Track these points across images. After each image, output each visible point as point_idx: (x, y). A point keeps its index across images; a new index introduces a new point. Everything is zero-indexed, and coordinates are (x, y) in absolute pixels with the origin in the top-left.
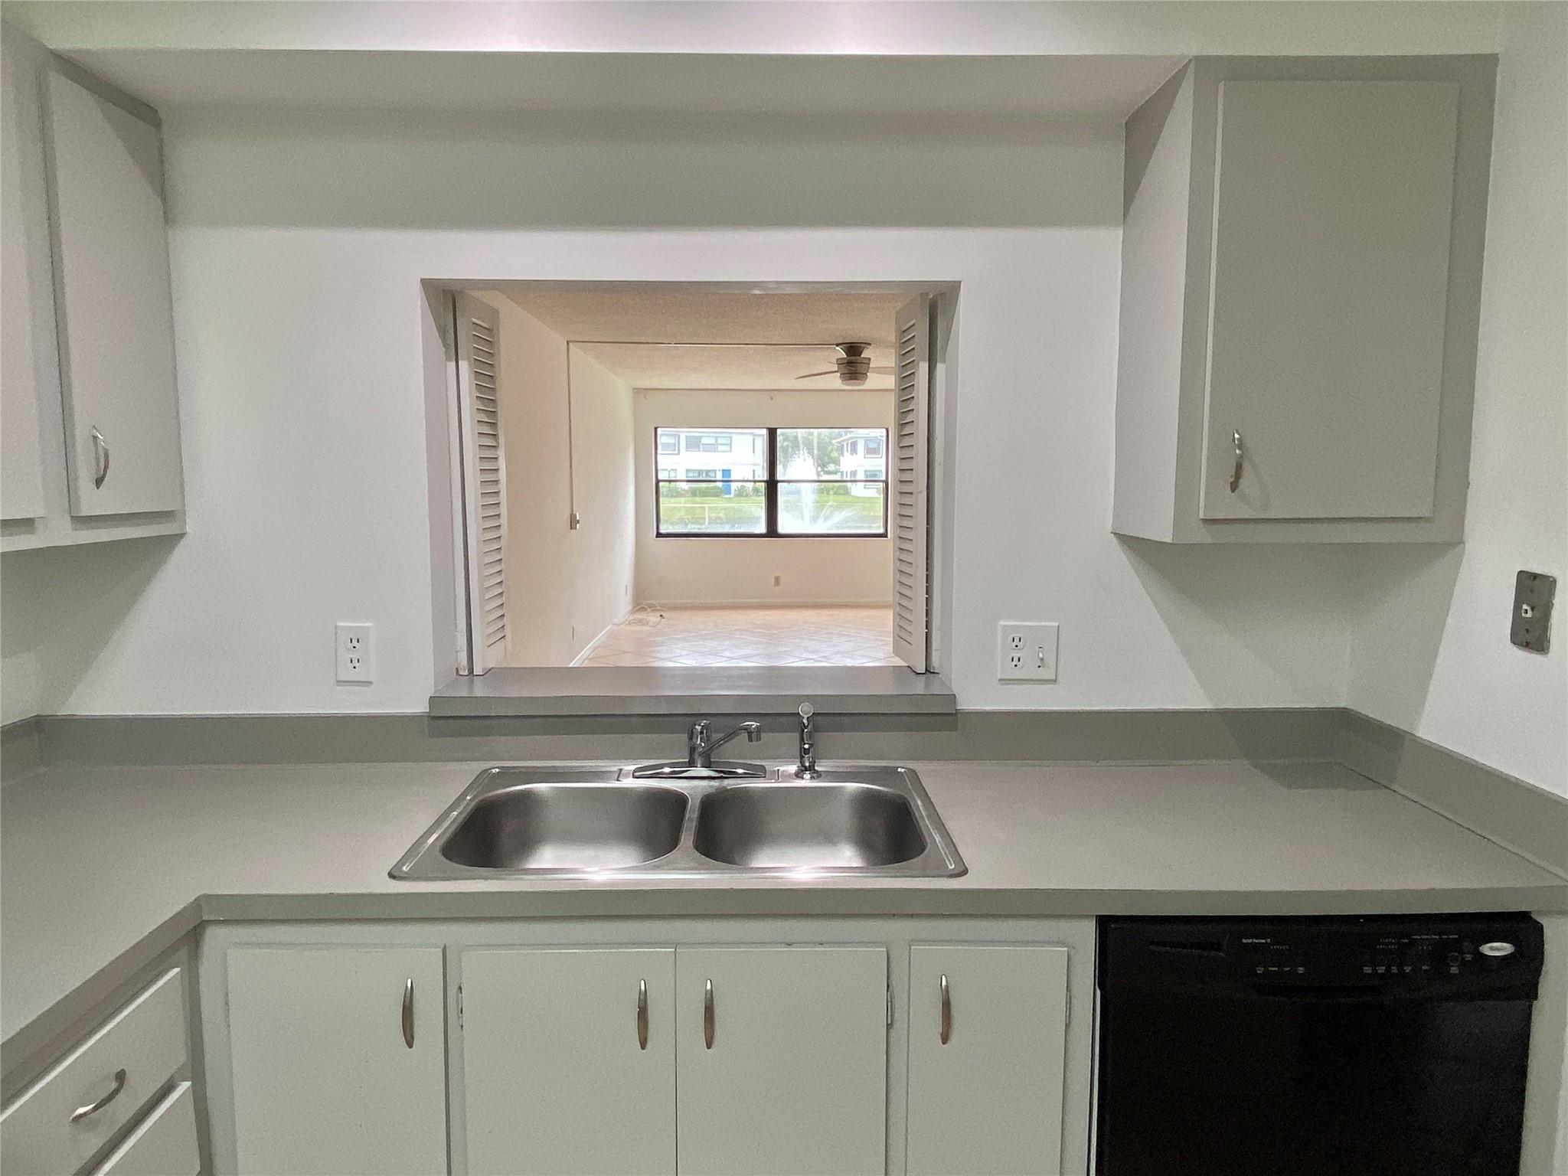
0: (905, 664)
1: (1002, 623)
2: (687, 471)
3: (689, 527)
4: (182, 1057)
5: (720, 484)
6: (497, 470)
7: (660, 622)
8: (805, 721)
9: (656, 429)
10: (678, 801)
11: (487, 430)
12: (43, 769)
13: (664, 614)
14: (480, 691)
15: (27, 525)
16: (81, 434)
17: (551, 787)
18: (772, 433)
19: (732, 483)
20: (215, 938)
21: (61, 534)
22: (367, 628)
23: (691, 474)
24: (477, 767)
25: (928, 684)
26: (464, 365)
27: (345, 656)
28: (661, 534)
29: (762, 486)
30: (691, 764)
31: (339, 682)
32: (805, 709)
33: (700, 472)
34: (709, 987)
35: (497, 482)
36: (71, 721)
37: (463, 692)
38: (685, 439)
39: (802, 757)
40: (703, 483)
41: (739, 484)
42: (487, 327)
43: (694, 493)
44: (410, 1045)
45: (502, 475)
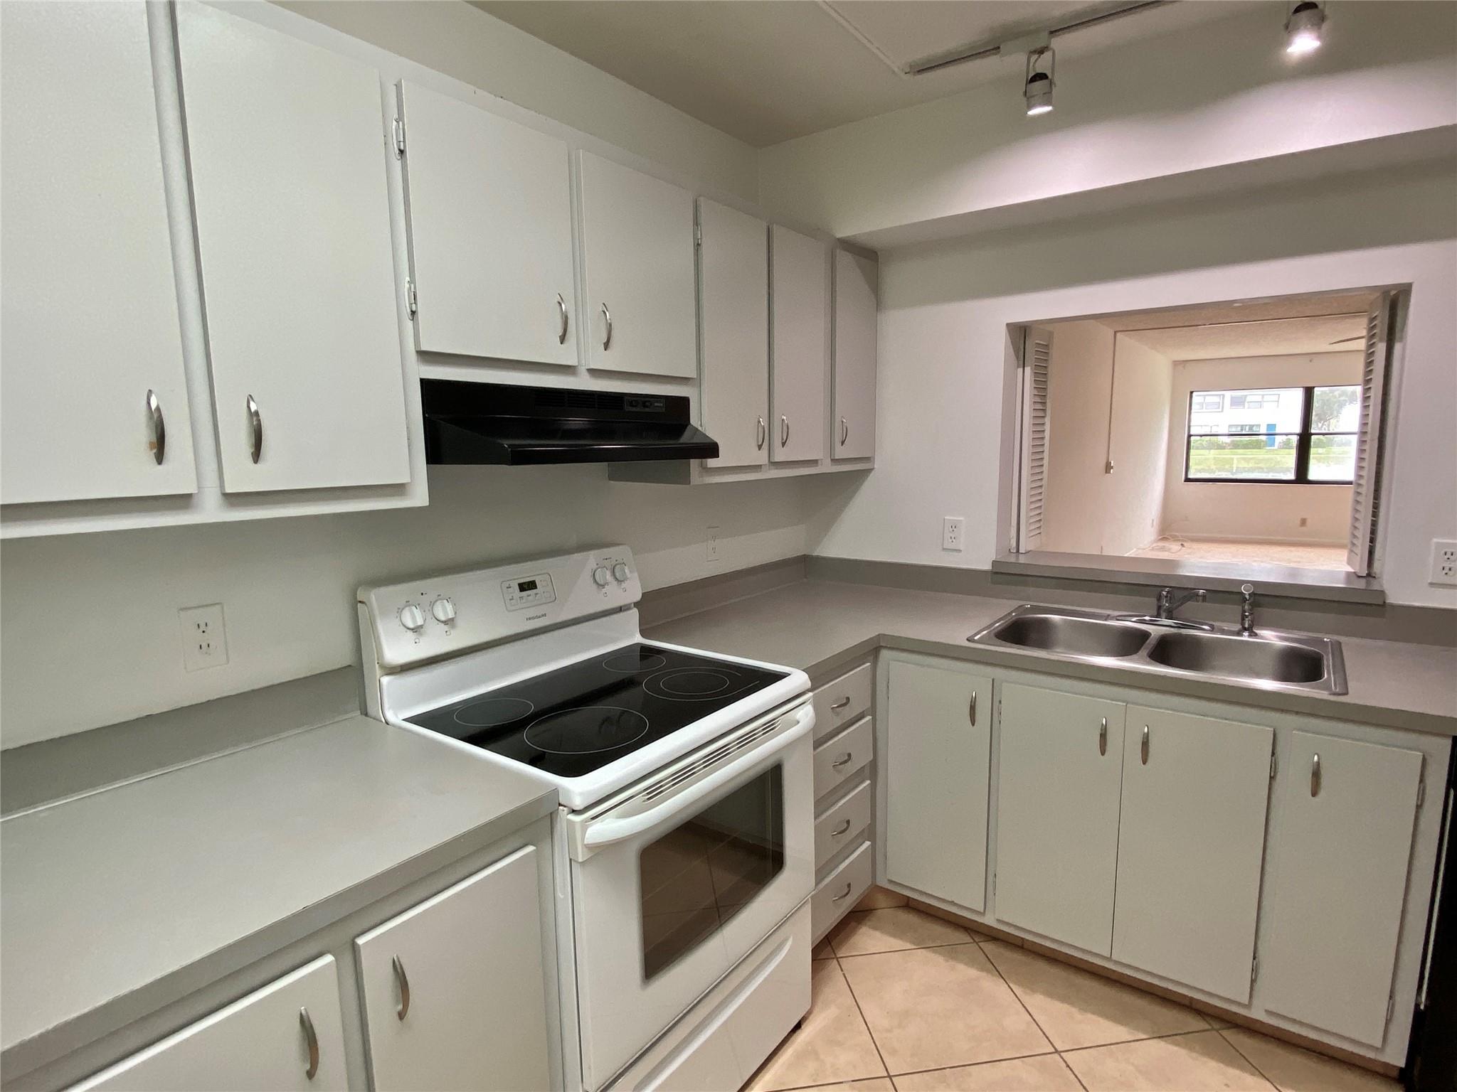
0: (1353, 571)
1: (1435, 540)
2: (1230, 426)
3: (1216, 474)
4: (868, 705)
5: (1264, 438)
6: (1044, 431)
7: (1180, 550)
8: (1247, 597)
9: (1192, 393)
10: (1146, 635)
11: (1039, 407)
12: (805, 580)
13: (1185, 544)
14: (1022, 560)
15: (814, 462)
16: (838, 419)
17: (1062, 619)
18: (1309, 393)
19: (1276, 437)
20: (885, 654)
21: (826, 467)
22: (961, 520)
23: (1234, 429)
24: (1016, 603)
25: (1368, 583)
26: (1028, 370)
27: (948, 535)
28: (1190, 479)
29: (1295, 439)
30: (1158, 615)
31: (944, 549)
32: (1247, 588)
33: (1242, 427)
34: (1146, 730)
35: (1043, 438)
36: (818, 558)
37: (1013, 560)
38: (1229, 399)
39: (1243, 619)
40: (1246, 437)
41: (1284, 438)
42: (1045, 343)
43: (1235, 446)
44: (973, 725)
45: (1047, 434)
